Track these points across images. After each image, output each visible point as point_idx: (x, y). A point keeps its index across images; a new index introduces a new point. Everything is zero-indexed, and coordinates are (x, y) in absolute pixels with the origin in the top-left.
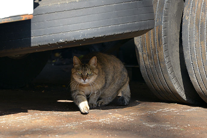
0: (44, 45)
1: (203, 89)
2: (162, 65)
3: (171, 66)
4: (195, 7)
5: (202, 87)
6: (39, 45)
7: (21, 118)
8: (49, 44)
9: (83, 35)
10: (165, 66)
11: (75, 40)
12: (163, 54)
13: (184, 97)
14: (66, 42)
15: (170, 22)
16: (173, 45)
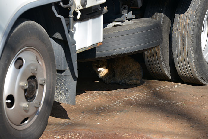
0: (103, 57)
1: (183, 74)
2: (159, 60)
3: (164, 60)
4: (180, 26)
5: (182, 72)
6: (101, 57)
7: (86, 98)
8: (106, 56)
9: (127, 51)
10: (161, 60)
11: (122, 54)
12: (160, 53)
13: (170, 77)
14: (117, 55)
15: (164, 35)
16: (166, 48)
